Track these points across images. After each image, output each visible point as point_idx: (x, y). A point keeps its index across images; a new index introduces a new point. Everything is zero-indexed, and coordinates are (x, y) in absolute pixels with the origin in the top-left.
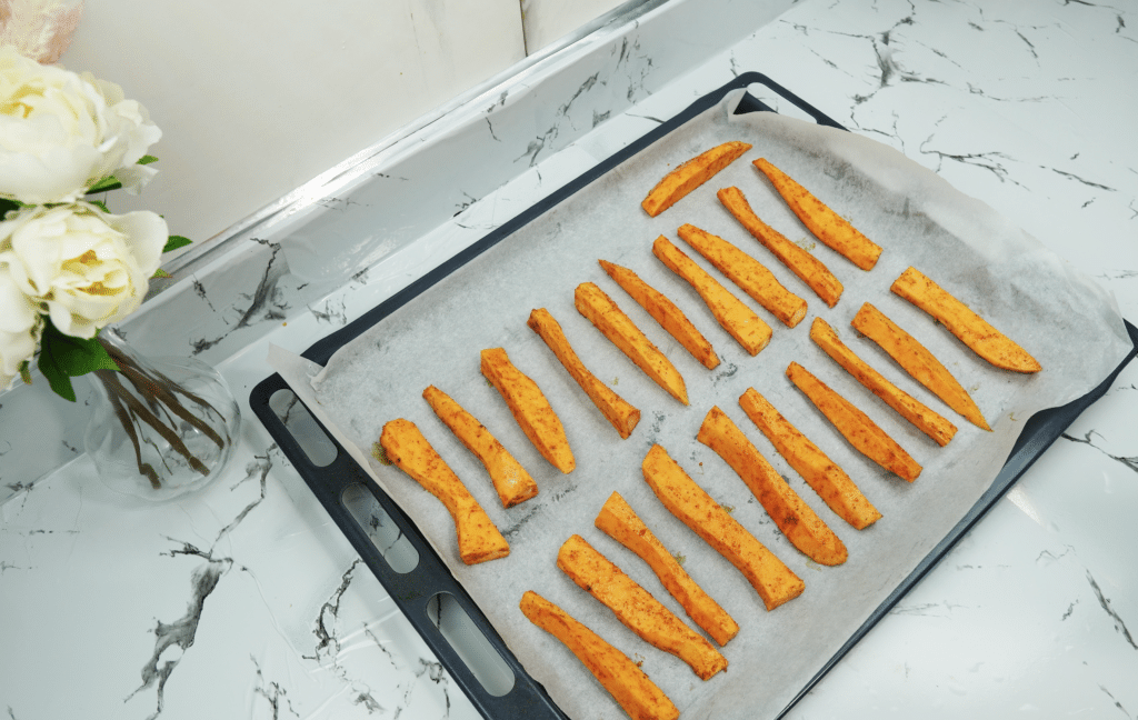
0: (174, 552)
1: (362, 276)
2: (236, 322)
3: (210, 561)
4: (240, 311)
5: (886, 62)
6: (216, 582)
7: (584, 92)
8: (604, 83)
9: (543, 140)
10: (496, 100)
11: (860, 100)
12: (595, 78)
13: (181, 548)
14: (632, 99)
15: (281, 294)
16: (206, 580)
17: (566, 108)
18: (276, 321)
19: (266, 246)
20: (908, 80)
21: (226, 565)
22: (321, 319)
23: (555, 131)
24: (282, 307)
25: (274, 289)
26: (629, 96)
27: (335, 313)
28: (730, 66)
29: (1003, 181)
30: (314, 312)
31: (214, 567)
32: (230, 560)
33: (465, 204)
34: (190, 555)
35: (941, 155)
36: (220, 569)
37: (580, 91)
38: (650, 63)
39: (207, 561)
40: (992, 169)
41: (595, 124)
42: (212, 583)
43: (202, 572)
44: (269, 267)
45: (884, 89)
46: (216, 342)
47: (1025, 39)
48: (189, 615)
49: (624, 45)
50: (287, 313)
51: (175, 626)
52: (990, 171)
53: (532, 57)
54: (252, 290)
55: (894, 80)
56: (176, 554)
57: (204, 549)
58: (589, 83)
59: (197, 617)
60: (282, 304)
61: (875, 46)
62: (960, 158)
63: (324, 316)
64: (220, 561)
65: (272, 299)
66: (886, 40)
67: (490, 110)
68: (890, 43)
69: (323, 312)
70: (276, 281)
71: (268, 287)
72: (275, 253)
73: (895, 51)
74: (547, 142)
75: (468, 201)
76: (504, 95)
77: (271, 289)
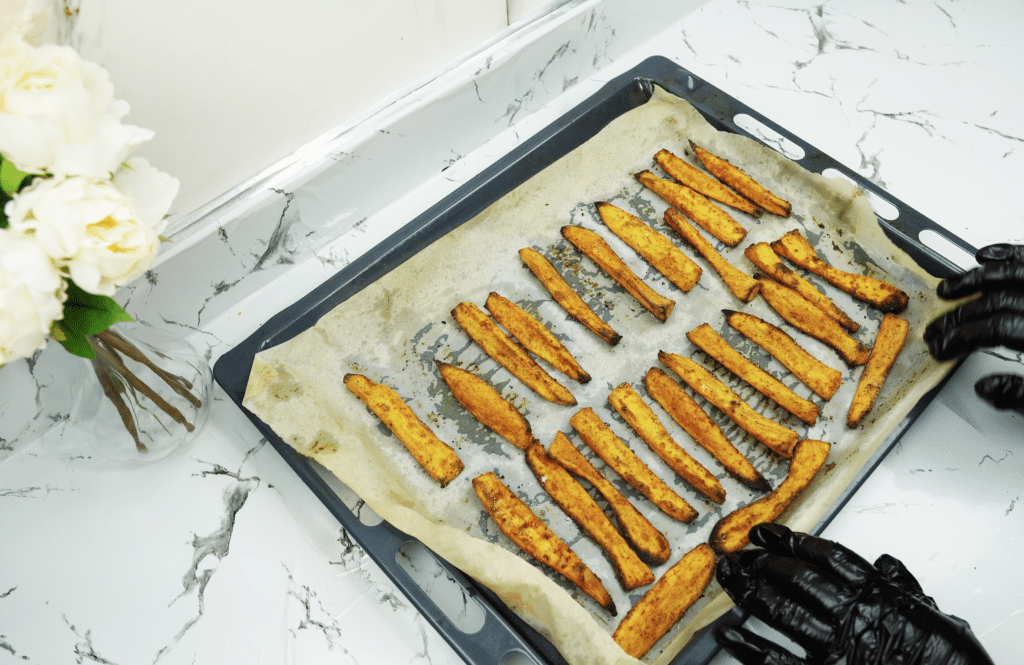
0: (205, 473)
1: (362, 225)
2: (252, 266)
3: (239, 480)
4: (256, 256)
5: (822, 32)
6: (245, 498)
7: (557, 58)
8: (574, 51)
9: (520, 102)
10: (483, 65)
11: (800, 65)
12: (567, 46)
13: (211, 469)
14: (597, 66)
15: (292, 240)
16: (236, 497)
17: (541, 73)
18: (286, 266)
19: (282, 195)
20: (841, 48)
21: (254, 483)
22: (326, 264)
23: (530, 94)
24: (291, 252)
25: (286, 236)
26: (594, 63)
27: (339, 258)
28: (682, 36)
29: (931, 135)
30: (320, 258)
31: (243, 486)
32: (257, 479)
33: (452, 160)
34: (220, 475)
35: (875, 113)
36: (248, 487)
37: (554, 58)
38: (613, 33)
39: (235, 480)
40: (921, 125)
41: (564, 88)
42: (242, 500)
43: (232, 490)
44: (283, 215)
45: (822, 56)
46: (234, 285)
47: (944, 11)
48: (222, 529)
49: (593, 16)
50: (294, 258)
51: (210, 539)
52: (919, 127)
53: (514, 26)
54: (268, 236)
55: (829, 47)
56: (207, 475)
57: (232, 469)
58: (561, 50)
59: (230, 530)
60: (292, 250)
61: (810, 18)
62: (892, 115)
63: (329, 261)
64: (248, 480)
65: (284, 245)
66: (820, 12)
67: (477, 73)
68: (824, 15)
69: (328, 257)
70: (288, 228)
71: (281, 234)
72: (289, 201)
73: (829, 22)
74: (523, 104)
75: (455, 157)
76: (489, 60)
77: (283, 235)
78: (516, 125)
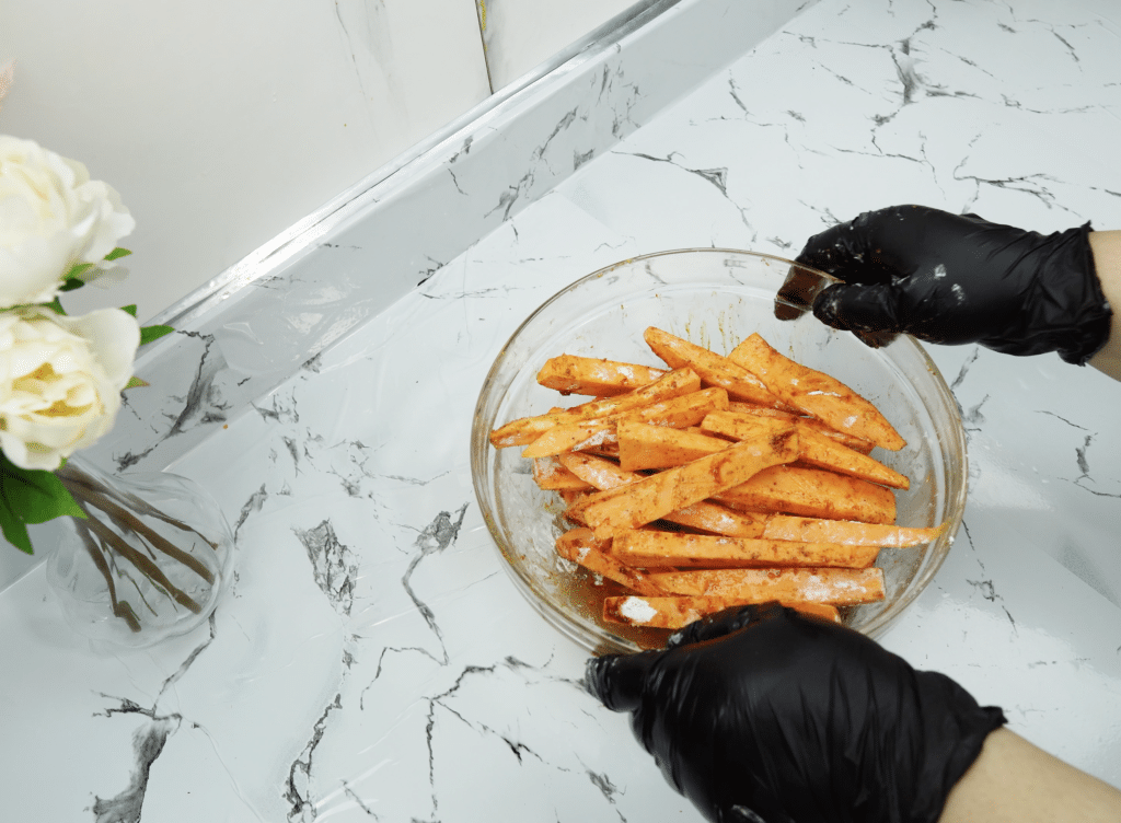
0: (110, 711)
1: (314, 364)
2: (167, 430)
3: (154, 719)
4: (171, 417)
5: (908, 74)
6: (163, 744)
7: (561, 130)
8: (585, 119)
9: (518, 189)
10: (459, 148)
11: (880, 120)
12: (574, 114)
13: (118, 706)
14: (618, 133)
15: (219, 392)
16: (151, 742)
17: (542, 151)
18: (215, 424)
19: (197, 338)
20: (934, 94)
21: (173, 723)
22: (268, 418)
23: (530, 178)
24: (220, 407)
25: (210, 387)
26: (614, 131)
27: (284, 409)
28: (730, 89)
29: (1050, 207)
30: (260, 410)
31: (159, 726)
32: (178, 716)
33: (429, 271)
34: (129, 714)
35: (978, 181)
36: (166, 729)
37: (557, 130)
38: (636, 92)
39: (149, 719)
40: (1037, 194)
41: (576, 166)
42: (159, 746)
43: (146, 733)
44: (202, 363)
45: (908, 106)
46: (144, 455)
47: (1063, 41)
48: (132, 787)
49: (605, 74)
50: (227, 413)
51: (116, 801)
52: (1034, 196)
53: (498, 95)
54: (184, 391)
55: (918, 95)
56: (113, 714)
57: (146, 705)
58: (567, 120)
59: (142, 788)
60: (220, 403)
61: (893, 57)
62: (999, 183)
63: (272, 414)
64: (166, 718)
65: (208, 400)
66: (906, 49)
67: (453, 160)
68: (911, 52)
69: (271, 409)
70: (211, 377)
71: (203, 386)
72: (208, 346)
73: (918, 61)
74: (522, 191)
75: (434, 266)
76: (469, 141)
77: (206, 388)
78: (514, 218)
